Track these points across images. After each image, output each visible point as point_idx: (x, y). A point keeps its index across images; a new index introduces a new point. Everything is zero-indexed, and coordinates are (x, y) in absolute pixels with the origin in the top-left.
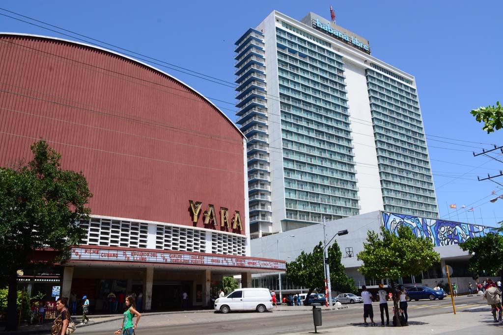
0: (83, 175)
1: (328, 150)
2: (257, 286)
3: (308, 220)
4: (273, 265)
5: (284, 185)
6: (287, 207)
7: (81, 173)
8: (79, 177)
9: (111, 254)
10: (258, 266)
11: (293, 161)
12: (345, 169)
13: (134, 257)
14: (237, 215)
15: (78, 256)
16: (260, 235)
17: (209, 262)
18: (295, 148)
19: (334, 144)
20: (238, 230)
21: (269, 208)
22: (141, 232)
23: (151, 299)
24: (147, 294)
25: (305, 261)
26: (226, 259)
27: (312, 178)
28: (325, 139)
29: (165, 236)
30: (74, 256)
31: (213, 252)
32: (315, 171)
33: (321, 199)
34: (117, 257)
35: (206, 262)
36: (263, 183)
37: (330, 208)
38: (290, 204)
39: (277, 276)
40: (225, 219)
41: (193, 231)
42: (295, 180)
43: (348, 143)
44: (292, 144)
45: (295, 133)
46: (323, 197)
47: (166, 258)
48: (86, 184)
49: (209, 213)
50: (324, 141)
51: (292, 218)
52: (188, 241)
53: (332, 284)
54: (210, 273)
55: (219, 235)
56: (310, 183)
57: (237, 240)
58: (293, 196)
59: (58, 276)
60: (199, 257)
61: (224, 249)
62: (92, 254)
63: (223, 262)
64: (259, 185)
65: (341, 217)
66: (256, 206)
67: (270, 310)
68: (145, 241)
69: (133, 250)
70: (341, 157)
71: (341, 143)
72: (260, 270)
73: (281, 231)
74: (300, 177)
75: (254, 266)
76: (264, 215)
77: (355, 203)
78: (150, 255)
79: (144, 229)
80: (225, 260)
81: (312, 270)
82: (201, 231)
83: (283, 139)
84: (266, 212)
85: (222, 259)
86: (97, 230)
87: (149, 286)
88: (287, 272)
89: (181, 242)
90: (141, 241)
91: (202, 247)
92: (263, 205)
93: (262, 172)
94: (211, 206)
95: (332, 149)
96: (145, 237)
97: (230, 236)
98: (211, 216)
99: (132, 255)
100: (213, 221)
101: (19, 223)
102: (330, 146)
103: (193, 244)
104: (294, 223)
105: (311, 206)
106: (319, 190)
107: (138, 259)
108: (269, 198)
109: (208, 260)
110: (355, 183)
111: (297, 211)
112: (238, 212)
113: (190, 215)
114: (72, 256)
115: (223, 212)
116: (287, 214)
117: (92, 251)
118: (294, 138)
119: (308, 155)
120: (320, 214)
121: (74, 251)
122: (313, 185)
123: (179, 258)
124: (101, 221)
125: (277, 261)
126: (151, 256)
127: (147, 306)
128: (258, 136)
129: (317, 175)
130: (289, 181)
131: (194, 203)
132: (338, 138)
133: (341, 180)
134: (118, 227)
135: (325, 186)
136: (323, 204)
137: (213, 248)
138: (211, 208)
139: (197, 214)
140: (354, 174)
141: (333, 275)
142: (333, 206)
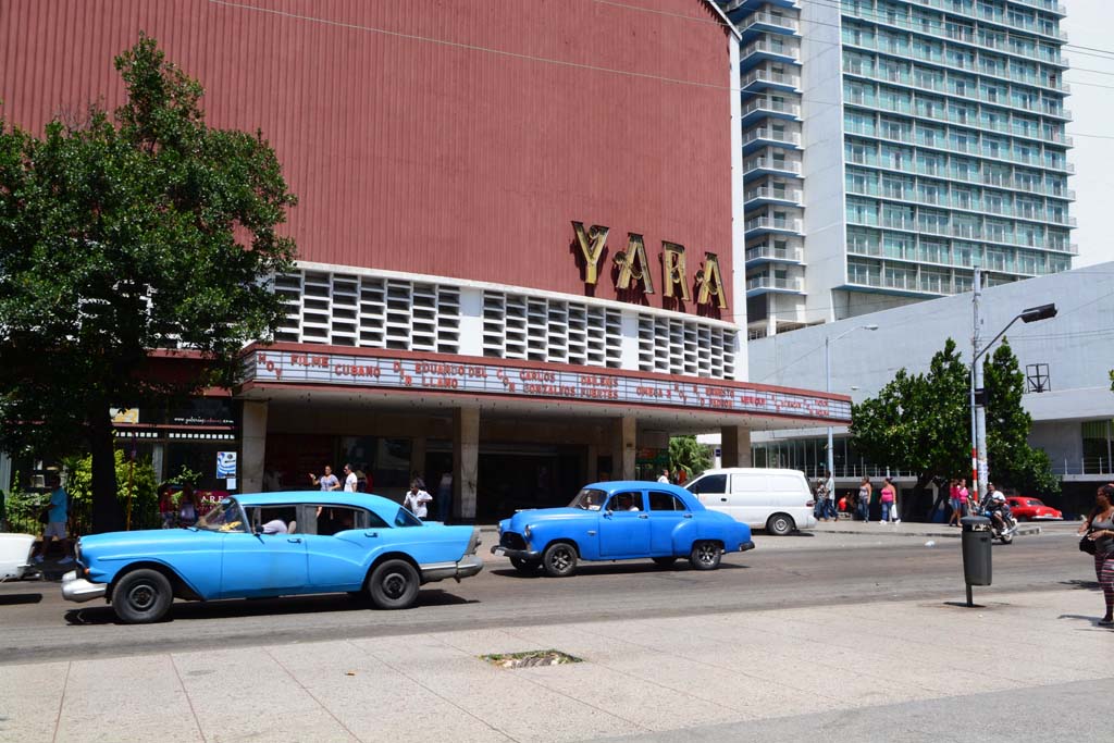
0: (267, 143)
1: (984, 79)
2: (761, 463)
3: (913, 287)
4: (814, 407)
5: (845, 185)
6: (850, 248)
7: (260, 134)
8: (253, 148)
9: (362, 367)
10: (772, 408)
11: (874, 114)
12: (1034, 133)
13: (424, 378)
14: (710, 265)
15: (274, 373)
16: (772, 331)
17: (629, 395)
18: (881, 75)
19: (1004, 57)
20: (713, 309)
21: (799, 254)
22: (443, 309)
23: (475, 489)
24: (464, 478)
25: (908, 397)
26: (680, 388)
27: (930, 164)
28: (977, 42)
29: (508, 321)
30: (262, 373)
31: (641, 367)
32: (941, 143)
33: (955, 226)
34: (377, 376)
35: (623, 395)
36: (782, 181)
37: (981, 253)
38: (859, 242)
39: (824, 440)
40: (676, 275)
41: (586, 310)
42: (877, 171)
43: (1051, 52)
44: (873, 64)
45: (882, 28)
46: (962, 221)
47: (511, 380)
48: (275, 168)
49: (631, 259)
50: (972, 50)
51: (864, 282)
52: (572, 336)
53: (990, 465)
54: (634, 426)
55: (660, 320)
56: (923, 179)
57: (710, 336)
58: (869, 219)
59: (228, 424)
60: (602, 380)
61: (674, 361)
62: (310, 368)
63: (669, 394)
64: (771, 188)
65: (1013, 278)
66: (761, 249)
67: (806, 531)
68: (453, 336)
69: (421, 358)
70: (1025, 99)
71: (1026, 53)
72: (778, 420)
73: (833, 320)
74: (892, 160)
75: (760, 408)
76: (785, 272)
77: (1060, 238)
78: (467, 371)
79: (450, 300)
80: (676, 389)
81: (929, 423)
82: (609, 309)
83: (845, 48)
84: (788, 264)
85: (667, 387)
86: (324, 305)
87: (470, 458)
88: (852, 427)
89: (553, 340)
90: (442, 335)
91: (609, 352)
92: (781, 246)
93: (780, 151)
94: (635, 237)
95: (998, 74)
96: (453, 323)
97: (689, 325)
98: (637, 266)
99: (417, 373)
100: (641, 282)
101: (93, 274)
102: (991, 64)
103: (585, 344)
104: (872, 297)
105: (924, 247)
106: (949, 201)
107: (435, 382)
108: (799, 226)
109: (629, 389)
110: (1064, 176)
111: (879, 262)
112: (712, 256)
113: (577, 265)
114: (259, 372)
115: (668, 255)
116: (850, 270)
117: (310, 360)
118: (880, 45)
119: (919, 94)
120: (948, 270)
121: (262, 360)
122: (931, 184)
123: (549, 383)
124: (332, 280)
125: (825, 397)
126: (471, 376)
127: (466, 509)
128: (768, 42)
129: (945, 155)
130: (857, 172)
131: (587, 228)
132: (1020, 38)
133: (1019, 168)
134: (378, 297)
135: (969, 187)
136: (959, 241)
137: (642, 357)
138: (635, 244)
139: (595, 262)
140: (1062, 150)
141: (994, 439)
142: (991, 247)
